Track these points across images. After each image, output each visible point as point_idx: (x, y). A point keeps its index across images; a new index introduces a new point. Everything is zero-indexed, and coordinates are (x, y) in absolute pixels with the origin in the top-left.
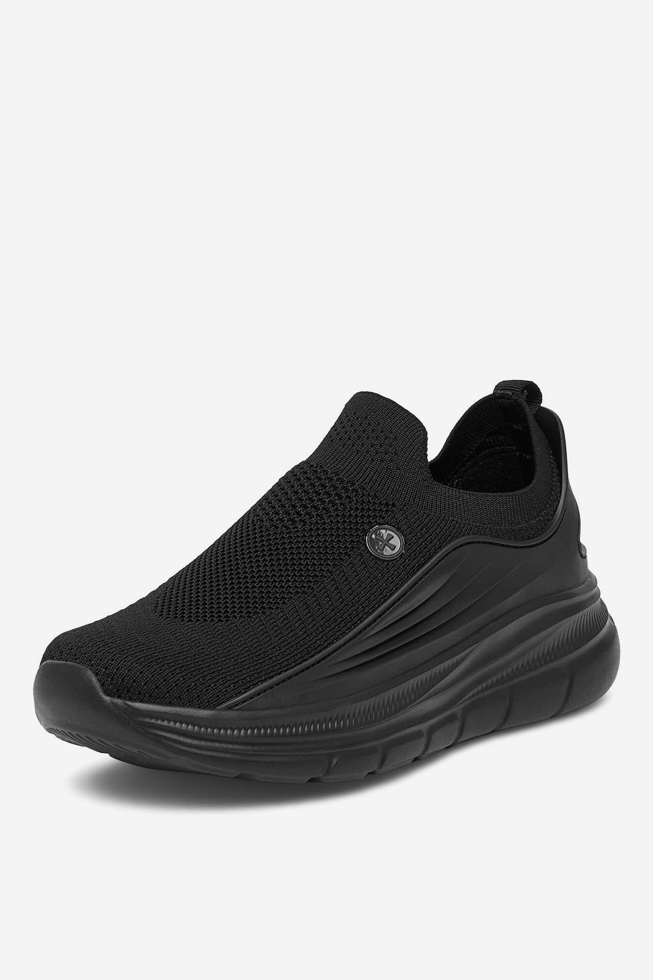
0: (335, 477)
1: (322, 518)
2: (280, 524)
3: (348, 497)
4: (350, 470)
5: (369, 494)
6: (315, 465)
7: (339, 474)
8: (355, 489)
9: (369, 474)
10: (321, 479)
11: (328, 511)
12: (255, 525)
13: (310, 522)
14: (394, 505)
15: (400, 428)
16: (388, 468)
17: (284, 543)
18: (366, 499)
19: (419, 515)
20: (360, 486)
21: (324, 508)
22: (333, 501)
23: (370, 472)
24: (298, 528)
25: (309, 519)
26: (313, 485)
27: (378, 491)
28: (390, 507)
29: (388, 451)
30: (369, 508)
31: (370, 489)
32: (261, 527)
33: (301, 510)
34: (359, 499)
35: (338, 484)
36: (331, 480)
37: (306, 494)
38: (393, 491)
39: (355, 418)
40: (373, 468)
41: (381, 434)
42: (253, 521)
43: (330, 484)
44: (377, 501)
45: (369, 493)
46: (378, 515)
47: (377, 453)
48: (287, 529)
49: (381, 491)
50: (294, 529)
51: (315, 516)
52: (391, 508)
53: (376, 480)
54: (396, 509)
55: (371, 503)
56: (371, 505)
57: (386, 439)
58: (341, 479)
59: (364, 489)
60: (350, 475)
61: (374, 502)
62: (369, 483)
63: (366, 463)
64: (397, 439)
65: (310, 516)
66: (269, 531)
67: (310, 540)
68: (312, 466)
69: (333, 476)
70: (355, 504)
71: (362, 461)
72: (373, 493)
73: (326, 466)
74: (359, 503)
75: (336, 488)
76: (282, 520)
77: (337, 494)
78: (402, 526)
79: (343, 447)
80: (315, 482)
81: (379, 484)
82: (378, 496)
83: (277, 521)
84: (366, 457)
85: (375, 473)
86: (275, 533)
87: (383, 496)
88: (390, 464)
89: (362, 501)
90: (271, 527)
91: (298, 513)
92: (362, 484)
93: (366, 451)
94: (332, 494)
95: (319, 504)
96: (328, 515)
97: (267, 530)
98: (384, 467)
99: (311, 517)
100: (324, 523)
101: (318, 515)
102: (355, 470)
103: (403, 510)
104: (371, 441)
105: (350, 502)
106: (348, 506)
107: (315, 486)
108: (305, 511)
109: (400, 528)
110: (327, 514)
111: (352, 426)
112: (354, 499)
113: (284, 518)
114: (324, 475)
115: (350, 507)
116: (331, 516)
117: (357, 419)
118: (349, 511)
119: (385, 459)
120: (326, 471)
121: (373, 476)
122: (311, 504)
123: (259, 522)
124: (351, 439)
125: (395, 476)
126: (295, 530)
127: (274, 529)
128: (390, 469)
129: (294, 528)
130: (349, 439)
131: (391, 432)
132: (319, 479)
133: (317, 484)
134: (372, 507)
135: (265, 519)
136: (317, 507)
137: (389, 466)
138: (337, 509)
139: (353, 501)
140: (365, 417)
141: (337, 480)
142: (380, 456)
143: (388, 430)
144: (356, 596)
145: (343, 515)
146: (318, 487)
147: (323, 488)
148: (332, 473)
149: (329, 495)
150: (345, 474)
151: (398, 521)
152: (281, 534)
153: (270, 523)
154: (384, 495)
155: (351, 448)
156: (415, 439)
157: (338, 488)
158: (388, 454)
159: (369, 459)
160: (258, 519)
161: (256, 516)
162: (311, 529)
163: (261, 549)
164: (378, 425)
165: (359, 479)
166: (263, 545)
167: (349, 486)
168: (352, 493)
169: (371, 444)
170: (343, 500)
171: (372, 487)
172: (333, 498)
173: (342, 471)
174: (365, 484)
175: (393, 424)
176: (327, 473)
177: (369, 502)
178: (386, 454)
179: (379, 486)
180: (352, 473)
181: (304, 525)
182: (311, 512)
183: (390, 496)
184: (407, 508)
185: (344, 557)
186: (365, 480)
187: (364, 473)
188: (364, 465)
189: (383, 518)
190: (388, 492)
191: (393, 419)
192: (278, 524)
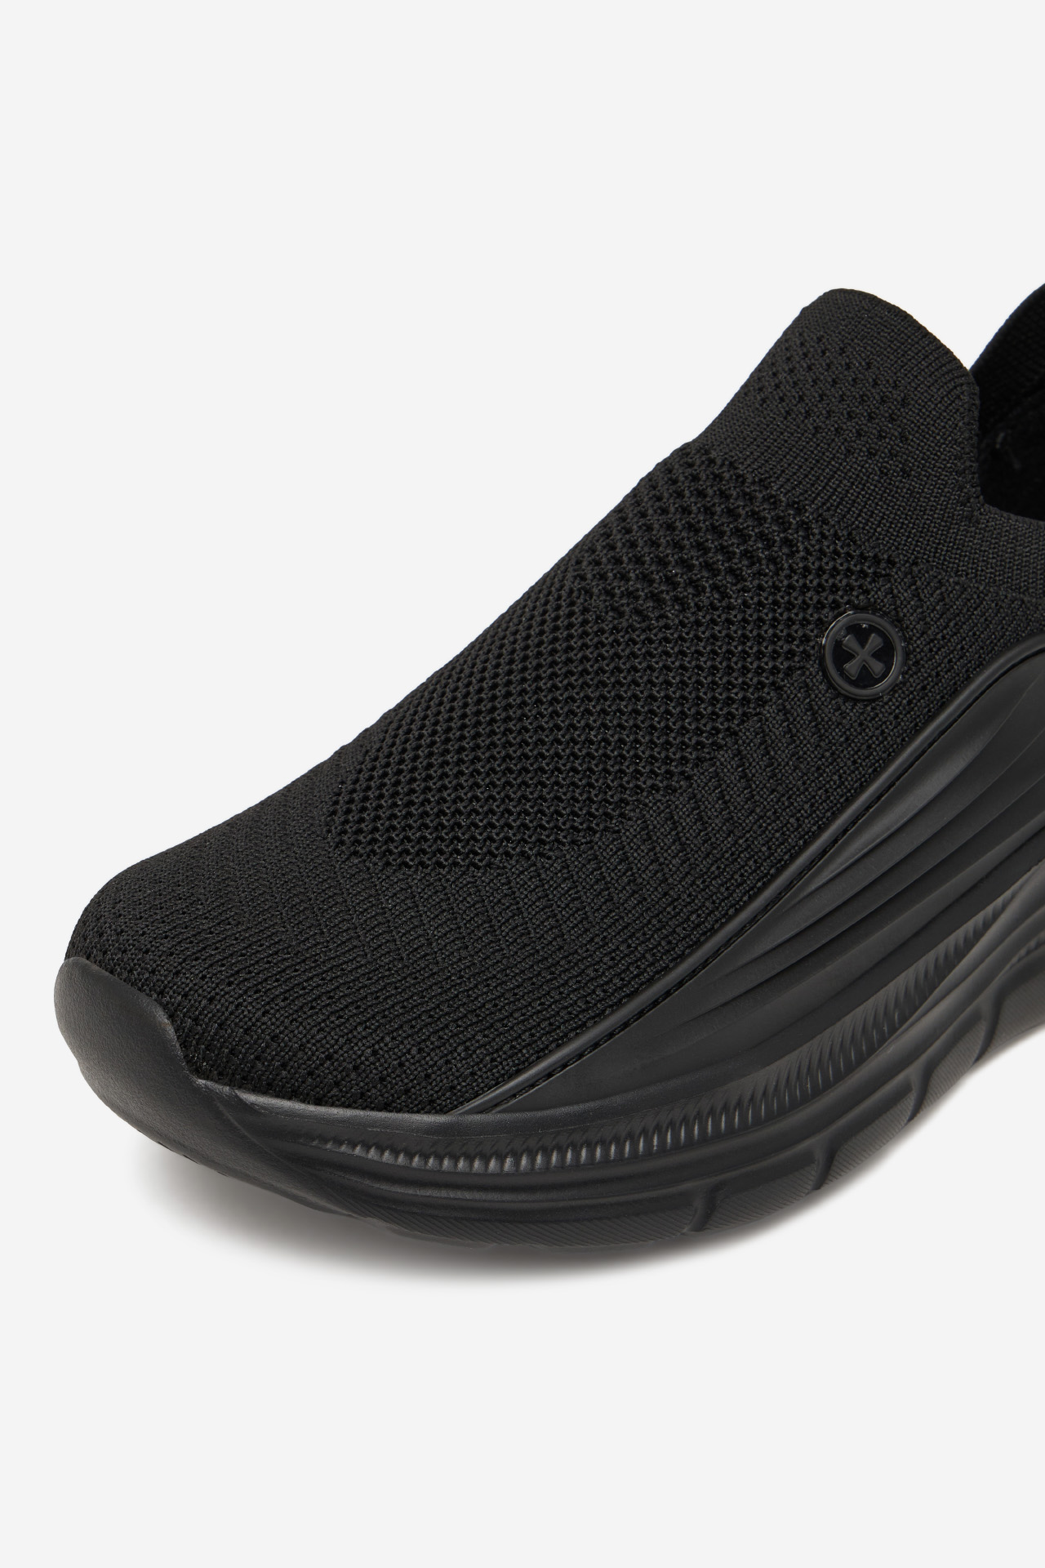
0: (760, 491)
1: (724, 596)
2: (628, 605)
3: (786, 542)
4: (795, 474)
5: (836, 534)
6: (719, 462)
7: (770, 483)
8: (803, 522)
9: (838, 486)
10: (728, 497)
11: (739, 578)
12: (572, 604)
13: (696, 604)
14: (891, 562)
15: (916, 377)
16: (882, 472)
17: (634, 655)
18: (828, 547)
19: (943, 589)
20: (815, 515)
21: (731, 571)
22: (751, 552)
23: (841, 482)
24: (667, 618)
25: (694, 595)
26: (708, 511)
27: (858, 527)
28: (883, 565)
29: (886, 432)
30: (835, 568)
31: (839, 522)
32: (585, 610)
33: (676, 574)
34: (813, 546)
35: (764, 509)
36: (751, 499)
37: (692, 534)
38: (890, 527)
39: (819, 351)
40: (850, 470)
41: (873, 391)
42: (571, 591)
43: (747, 509)
44: (855, 551)
45: (836, 531)
46: (855, 584)
47: (859, 435)
48: (644, 621)
49: (863, 529)
50: (658, 622)
51: (708, 590)
52: (884, 569)
53: (854, 501)
54: (896, 573)
55: (839, 556)
56: (839, 561)
57: (883, 401)
58: (772, 496)
59: (826, 522)
60: (794, 488)
61: (848, 554)
62: (837, 507)
63: (833, 459)
64: (909, 404)
65: (697, 590)
66: (603, 621)
67: (693, 649)
68: (712, 461)
69: (755, 491)
70: (804, 559)
71: (824, 453)
72: (845, 533)
73: (742, 463)
74: (811, 555)
75: (760, 520)
76: (631, 595)
77: (761, 536)
78: (905, 616)
79: (785, 418)
80: (714, 505)
81: (861, 511)
82: (857, 538)
83: (621, 598)
84: (833, 445)
85: (853, 484)
86: (615, 628)
87: (868, 540)
88: (887, 462)
89: (821, 550)
90: (607, 613)
91: (670, 581)
92: (820, 511)
93: (836, 430)
94: (750, 536)
95: (718, 561)
96: (739, 586)
97: (598, 617)
98: (873, 469)
99: (700, 591)
100: (730, 608)
101: (715, 587)
102: (806, 476)
103: (911, 573)
104: (848, 406)
105: (791, 555)
106: (786, 566)
107: (713, 514)
108: (685, 577)
109: (900, 621)
110: (735, 585)
111: (809, 368)
112: (801, 548)
113: (637, 590)
114: (735, 487)
115: (790, 567)
116: (744, 590)
117: (824, 353)
118: (789, 577)
119: (877, 451)
120: (742, 476)
121: (847, 491)
122: (701, 560)
123: (582, 597)
124: (803, 400)
125: (897, 492)
126: (662, 623)
127: (614, 618)
128: (886, 474)
129: (658, 619)
130: (801, 399)
131: (895, 387)
132: (725, 496)
133: (718, 509)
134: (841, 565)
135: (595, 590)
136: (715, 566)
137: (885, 468)
138: (760, 573)
139: (798, 551)
140: (841, 349)
141: (765, 499)
142: (867, 442)
143: (888, 381)
144: (783, 795)
145: (774, 586)
146: (720, 516)
147: (731, 519)
148: (754, 483)
149: (744, 537)
150: (782, 486)
151: (898, 602)
152: (627, 632)
153: (605, 601)
154: (871, 537)
155: (803, 421)
156: (950, 404)
157: (765, 519)
158: (885, 438)
159: (840, 447)
160: (583, 588)
161: (577, 581)
162: (698, 623)
163: (580, 669)
164: (866, 370)
165: (815, 498)
166: (585, 658)
167: (789, 515)
168: (797, 532)
169: (848, 413)
170: (776, 549)
171: (844, 516)
172: (752, 546)
173: (778, 478)
174: (828, 509)
175: (902, 367)
176: (743, 482)
177: (836, 552)
178: (880, 437)
179: (859, 515)
180: (800, 483)
181: (683, 610)
182: (698, 580)
183: (883, 539)
184: (919, 571)
185: (768, 693)
186: (827, 500)
187: (827, 484)
188: (829, 462)
189: (867, 592)
190: (879, 529)
191: (903, 355)
192: (622, 605)
